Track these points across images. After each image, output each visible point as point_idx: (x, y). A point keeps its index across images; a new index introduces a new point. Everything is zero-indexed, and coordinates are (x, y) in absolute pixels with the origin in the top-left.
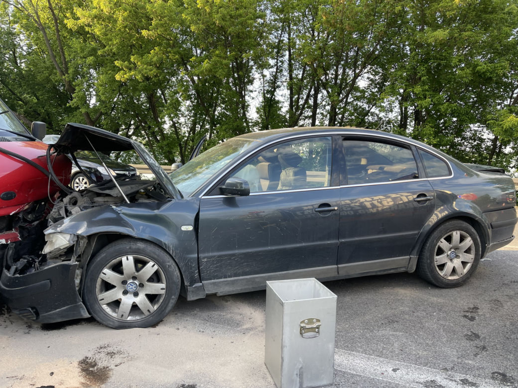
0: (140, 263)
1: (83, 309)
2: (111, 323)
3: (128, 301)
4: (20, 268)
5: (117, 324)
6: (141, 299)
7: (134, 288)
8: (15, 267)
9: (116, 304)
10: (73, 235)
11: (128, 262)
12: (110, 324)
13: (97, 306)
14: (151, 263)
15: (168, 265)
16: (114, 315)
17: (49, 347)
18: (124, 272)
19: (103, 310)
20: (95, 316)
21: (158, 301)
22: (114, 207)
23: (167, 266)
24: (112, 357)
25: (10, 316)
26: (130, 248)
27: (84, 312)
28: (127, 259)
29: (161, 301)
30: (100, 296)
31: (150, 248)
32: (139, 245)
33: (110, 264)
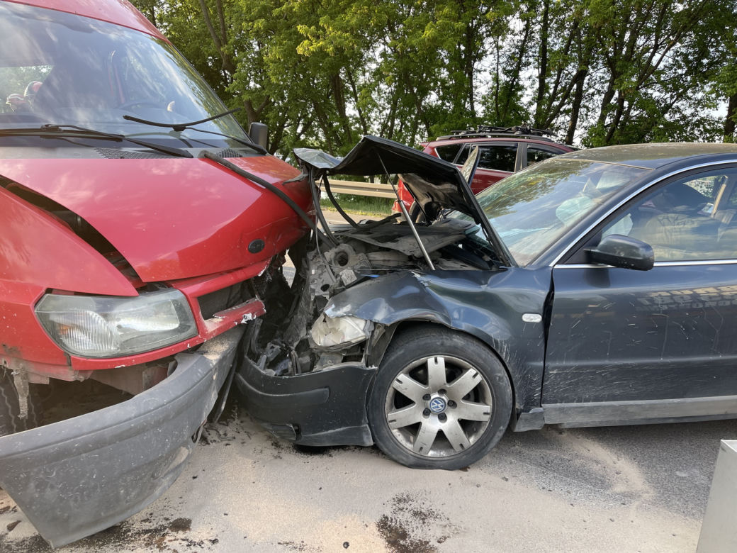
0: (454, 371)
1: (368, 434)
2: (404, 458)
3: (431, 426)
4: (272, 359)
5: (412, 460)
6: (450, 425)
7: (441, 408)
8: (265, 357)
9: (414, 429)
10: (369, 321)
11: (436, 367)
12: (403, 460)
13: (384, 429)
14: (472, 371)
15: (499, 377)
16: (409, 446)
18: (430, 381)
19: (393, 437)
20: (380, 444)
21: (476, 432)
22: (417, 276)
23: (498, 378)
25: (242, 422)
26: (442, 344)
27: (368, 438)
28: (436, 361)
29: (482, 432)
30: (390, 416)
31: (474, 348)
32: (455, 340)
33: (408, 366)
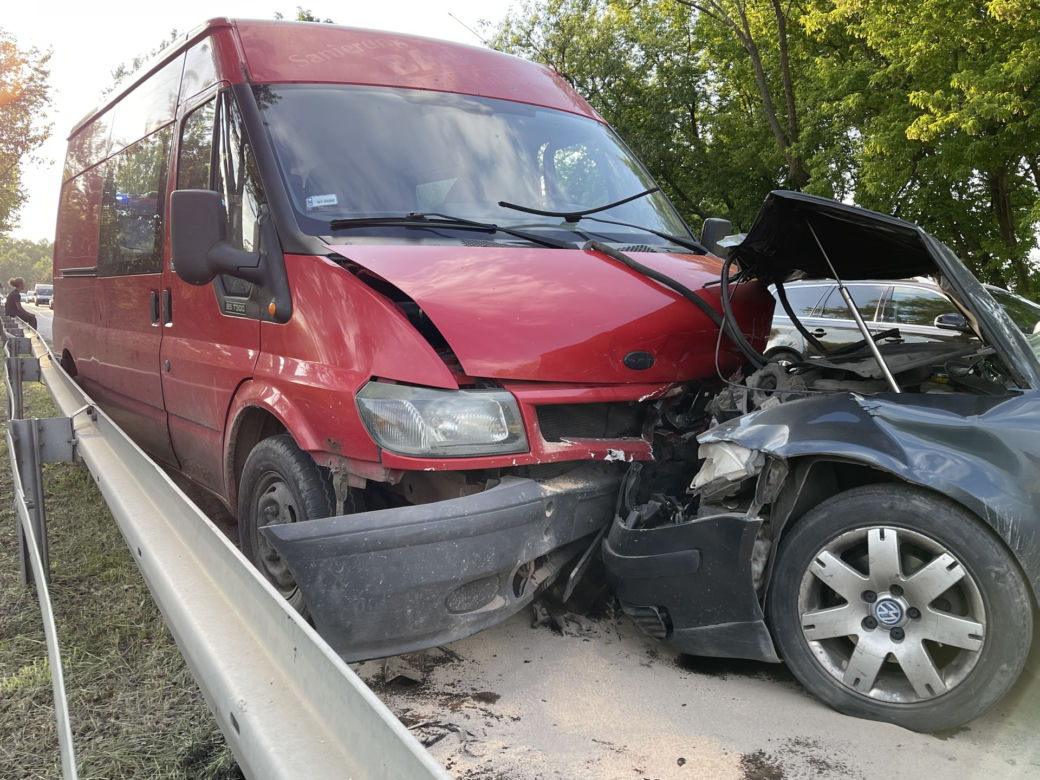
0: (914, 554)
1: (766, 639)
2: (827, 692)
3: (875, 646)
4: (645, 518)
5: (841, 699)
6: (909, 651)
7: (894, 617)
8: (637, 513)
9: (843, 646)
10: (756, 452)
11: (883, 543)
12: (824, 694)
13: (796, 637)
14: (946, 559)
15: (996, 572)
16: (836, 673)
17: (684, 705)
18: (871, 567)
19: (810, 654)
20: (791, 663)
21: (957, 668)
22: (859, 399)
23: (993, 575)
24: (820, 772)
25: (619, 623)
26: (891, 508)
27: (767, 646)
28: (882, 536)
29: (967, 669)
30: (807, 618)
31: (945, 516)
32: (915, 502)
33: (836, 540)
